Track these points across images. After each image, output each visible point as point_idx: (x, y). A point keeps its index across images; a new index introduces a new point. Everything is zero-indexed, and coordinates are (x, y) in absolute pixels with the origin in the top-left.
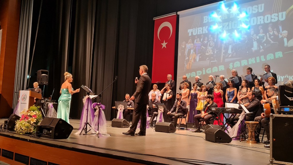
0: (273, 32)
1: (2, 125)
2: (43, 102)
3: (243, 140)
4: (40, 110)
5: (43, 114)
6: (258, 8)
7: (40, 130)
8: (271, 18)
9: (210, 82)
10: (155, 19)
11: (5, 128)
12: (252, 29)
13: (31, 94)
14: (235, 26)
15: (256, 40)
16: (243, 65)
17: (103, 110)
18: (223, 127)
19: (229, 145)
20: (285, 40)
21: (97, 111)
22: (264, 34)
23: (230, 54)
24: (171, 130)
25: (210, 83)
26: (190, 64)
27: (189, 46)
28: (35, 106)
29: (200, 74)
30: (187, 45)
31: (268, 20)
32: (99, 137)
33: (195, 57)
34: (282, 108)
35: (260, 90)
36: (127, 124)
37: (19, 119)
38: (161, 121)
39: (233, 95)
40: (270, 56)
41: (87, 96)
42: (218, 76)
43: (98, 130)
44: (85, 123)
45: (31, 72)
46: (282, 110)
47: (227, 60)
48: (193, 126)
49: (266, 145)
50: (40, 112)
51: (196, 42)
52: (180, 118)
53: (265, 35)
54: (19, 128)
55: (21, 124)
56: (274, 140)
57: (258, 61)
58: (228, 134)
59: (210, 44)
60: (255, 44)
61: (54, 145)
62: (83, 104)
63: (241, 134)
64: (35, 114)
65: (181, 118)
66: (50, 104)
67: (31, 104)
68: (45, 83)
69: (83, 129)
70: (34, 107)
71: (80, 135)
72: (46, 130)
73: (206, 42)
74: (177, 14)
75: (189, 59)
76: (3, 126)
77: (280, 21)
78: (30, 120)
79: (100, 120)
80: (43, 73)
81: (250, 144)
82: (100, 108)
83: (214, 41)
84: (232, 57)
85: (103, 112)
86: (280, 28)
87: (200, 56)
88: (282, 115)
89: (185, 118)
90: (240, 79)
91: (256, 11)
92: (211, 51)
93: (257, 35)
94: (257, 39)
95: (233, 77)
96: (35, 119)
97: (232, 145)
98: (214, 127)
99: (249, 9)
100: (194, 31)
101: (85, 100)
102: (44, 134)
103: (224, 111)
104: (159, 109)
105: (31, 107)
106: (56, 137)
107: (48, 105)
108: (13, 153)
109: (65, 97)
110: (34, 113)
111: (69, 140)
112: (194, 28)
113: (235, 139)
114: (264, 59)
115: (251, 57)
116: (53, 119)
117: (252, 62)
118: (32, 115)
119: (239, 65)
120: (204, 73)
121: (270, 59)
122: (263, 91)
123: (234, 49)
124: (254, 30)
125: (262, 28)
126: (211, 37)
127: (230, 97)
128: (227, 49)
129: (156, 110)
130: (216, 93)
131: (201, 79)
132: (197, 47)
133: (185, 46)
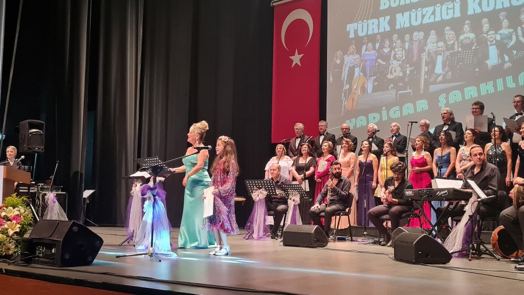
5: (34, 214)
7: (30, 248)
10: (274, 4)
12: (485, 20)
14: (447, 14)
15: (494, 42)
16: (467, 97)
22: (512, 30)
23: (439, 75)
24: (318, 241)
26: (353, 99)
27: (350, 60)
29: (377, 120)
30: (346, 57)
33: (364, 84)
35: (504, 149)
38: (296, 224)
39: (448, 162)
42: (416, 122)
47: (433, 88)
48: (365, 233)
49: (519, 264)
50: (28, 210)
51: (366, 51)
53: (513, 32)
57: (500, 87)
59: (395, 55)
60: (493, 51)
61: (63, 278)
64: (18, 213)
65: (339, 214)
67: (7, 192)
70: (14, 198)
72: (43, 248)
75: (350, 89)
78: (6, 226)
83: (403, 48)
84: (444, 81)
87: (375, 81)
89: (347, 214)
93: (496, 33)
94: (496, 41)
95: (445, 124)
96: (19, 226)
97: (453, 268)
98: (412, 232)
100: (360, 26)
102: (39, 257)
103: (433, 195)
104: (290, 196)
105: (9, 199)
106: (65, 264)
110: (15, 212)
111: (94, 266)
112: (360, 20)
113: (457, 257)
114: (513, 82)
115: (486, 81)
116: (57, 224)
117: (487, 91)
118: (11, 215)
119: (459, 99)
120: (385, 118)
122: (509, 153)
123: (447, 63)
124: (490, 22)
125: (507, 17)
126: (397, 40)
127: (442, 167)
128: (432, 63)
129: (284, 201)
130: (415, 158)
131: (379, 131)
132: (368, 63)
133: (342, 61)
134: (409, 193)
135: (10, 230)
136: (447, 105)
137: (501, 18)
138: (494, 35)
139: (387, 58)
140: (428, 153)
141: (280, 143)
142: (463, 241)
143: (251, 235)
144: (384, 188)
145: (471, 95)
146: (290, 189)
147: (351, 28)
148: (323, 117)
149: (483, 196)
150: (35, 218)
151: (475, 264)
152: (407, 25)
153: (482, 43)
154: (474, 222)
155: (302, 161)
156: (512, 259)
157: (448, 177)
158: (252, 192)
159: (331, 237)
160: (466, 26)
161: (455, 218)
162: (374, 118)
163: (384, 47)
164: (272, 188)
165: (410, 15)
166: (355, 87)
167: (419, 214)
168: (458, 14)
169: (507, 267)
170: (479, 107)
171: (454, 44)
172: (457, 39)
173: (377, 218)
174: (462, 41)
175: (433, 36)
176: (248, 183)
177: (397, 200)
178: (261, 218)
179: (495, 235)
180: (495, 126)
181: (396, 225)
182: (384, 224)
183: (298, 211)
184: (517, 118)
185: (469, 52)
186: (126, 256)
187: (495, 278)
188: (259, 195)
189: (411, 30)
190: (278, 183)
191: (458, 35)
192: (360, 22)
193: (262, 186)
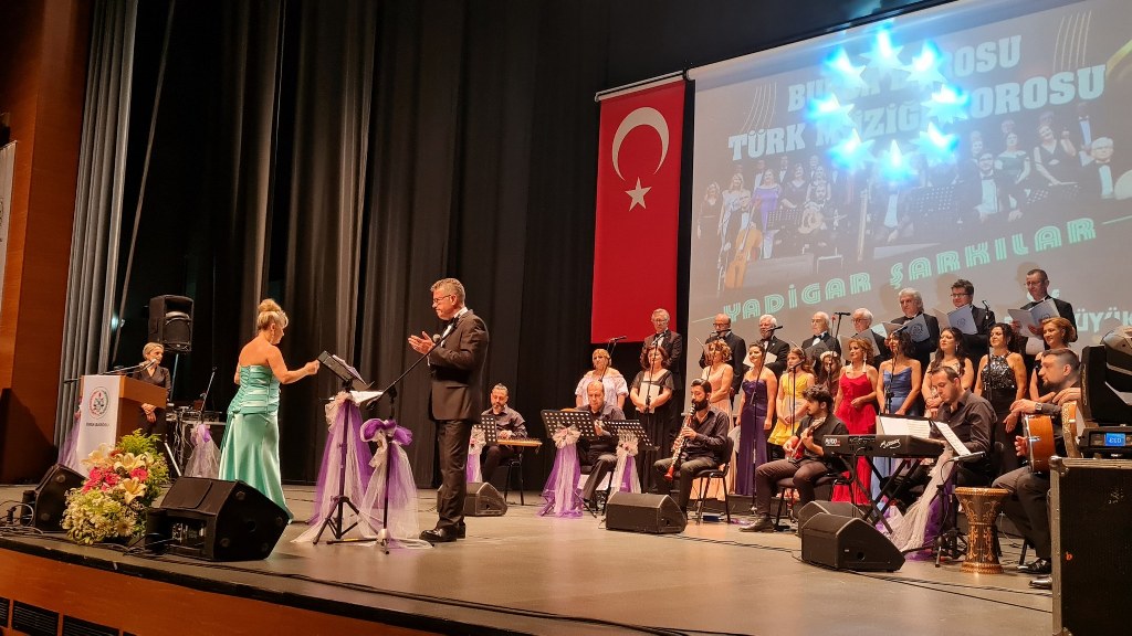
0: (1059, 146)
1: (14, 509)
2: (171, 417)
3: (947, 562)
4: (160, 448)
5: (171, 467)
6: (997, 52)
7: (161, 526)
8: (1050, 92)
9: (815, 337)
10: (601, 98)
11: (24, 522)
12: (975, 134)
13: (127, 388)
14: (908, 122)
15: (991, 173)
16: (941, 270)
17: (403, 447)
18: (869, 511)
19: (892, 579)
20: (1105, 173)
21: (382, 450)
22: (1024, 153)
23: (891, 230)
24: (668, 523)
25: (817, 341)
26: (737, 270)
27: (733, 198)
28: (142, 433)
29: (779, 307)
30: (725, 194)
31: (1035, 99)
32: (387, 553)
33: (757, 242)
34: (1098, 436)
35: (1011, 365)
36: (499, 504)
37: (79, 485)
38: (629, 491)
39: (907, 386)
40: (1047, 236)
41: (342, 396)
43: (385, 527)
44: (336, 499)
45: (126, 304)
46: (1097, 443)
47: (879, 253)
48: (753, 508)
49: (1039, 578)
50: (161, 458)
51: (762, 184)
52: (702, 476)
53: (1026, 156)
54: (79, 519)
55: (89, 502)
56: (1069, 557)
57: (1001, 254)
58: (888, 536)
59: (813, 192)
60: (989, 190)
61: (216, 582)
62: (324, 423)
63: (940, 539)
64: (143, 463)
65: (707, 475)
66: (201, 428)
67: (124, 428)
68: (182, 345)
69: (328, 521)
70: (137, 438)
71: (315, 543)
72: (184, 528)
73: (798, 184)
74: (685, 78)
75: (732, 251)
76: (17, 514)
77: (1082, 100)
78: (121, 486)
79: (394, 486)
80: (171, 306)
81: (976, 577)
82: (394, 442)
83: (828, 180)
84: (898, 241)
85: (403, 455)
86: (1085, 126)
87: (776, 237)
88: (1097, 463)
89: (722, 475)
90: (933, 323)
91: (991, 66)
92: (819, 217)
93: (995, 157)
94: (996, 171)
95: (906, 318)
96: (144, 486)
97: (907, 579)
98: (835, 512)
99: (965, 56)
100: (752, 140)
101: (333, 409)
102: (177, 543)
103: (873, 446)
104: (621, 442)
105: (127, 438)
106: (222, 555)
107: (192, 431)
108: (56, 615)
109: (257, 397)
110: (138, 462)
111: (273, 562)
112: (752, 129)
114: (1024, 246)
115: (975, 242)
116: (210, 485)
117: (978, 260)
118: (129, 467)
119: (927, 272)
120: (793, 304)
121: (1049, 246)
122: (1020, 372)
123: (907, 209)
125: (1015, 130)
126: (818, 165)
127: (893, 396)
128: (879, 209)
130: (849, 376)
131: (780, 327)
132: (765, 205)
133: (720, 200)
135: (127, 493)
138: (991, 162)
139: (798, 198)
142: (926, 527)
145: (949, 268)
146: (622, 430)
147: (736, 142)
153: (970, 174)
155: (649, 378)
158: (554, 432)
162: (774, 303)
163: (794, 178)
166: (741, 247)
167: (849, 478)
170: (966, 290)
171: (918, 175)
172: (925, 166)
174: (934, 169)
176: (547, 415)
183: (634, 467)
188: (566, 438)
192: (752, 132)
193: (571, 421)
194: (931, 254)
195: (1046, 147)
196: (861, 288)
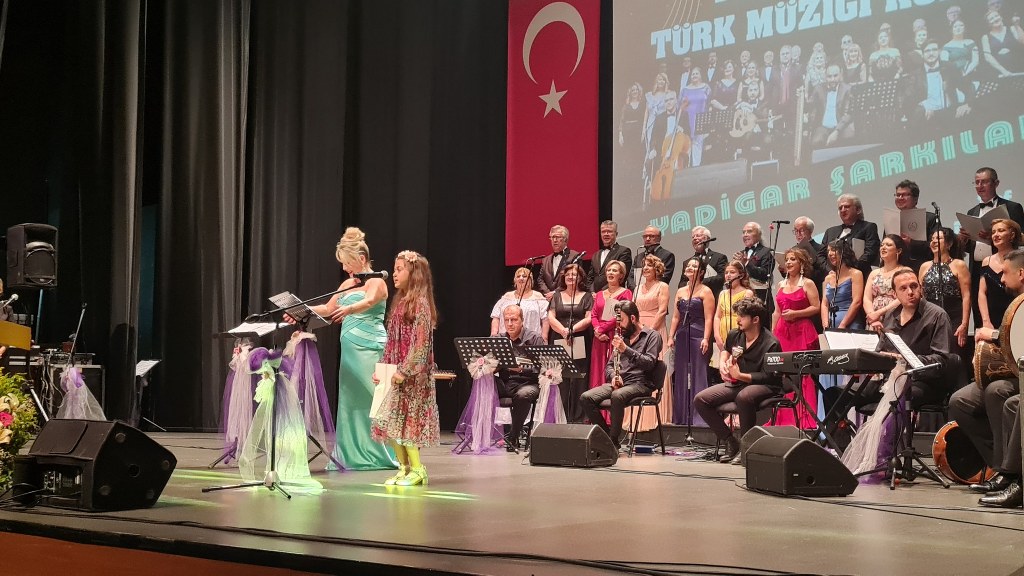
0: (1008, 31)
7: (31, 475)
12: (919, 22)
14: (846, 11)
15: (937, 65)
16: (886, 172)
21: (268, 383)
22: (972, 42)
23: (830, 131)
24: (598, 455)
26: (664, 179)
27: (657, 101)
29: (711, 218)
30: (649, 96)
33: (685, 148)
35: (955, 271)
38: (554, 422)
40: (998, 132)
42: (787, 222)
43: (273, 470)
47: (818, 156)
48: (689, 438)
50: (26, 403)
51: (688, 84)
57: (949, 153)
59: (745, 90)
60: (935, 83)
61: (97, 533)
64: (6, 406)
65: (638, 403)
72: (57, 476)
73: (728, 82)
75: (659, 158)
83: (761, 77)
87: (706, 142)
89: (655, 402)
92: (752, 119)
93: (940, 47)
94: (941, 62)
96: (8, 432)
98: (781, 436)
100: (677, 35)
102: (51, 493)
103: (820, 363)
104: (543, 369)
106: (101, 505)
112: (676, 23)
113: (868, 482)
114: (974, 144)
115: (921, 140)
116: (84, 427)
117: (924, 160)
119: (870, 176)
120: (726, 215)
121: (1000, 143)
122: (964, 280)
123: (847, 107)
124: (929, 27)
125: (961, 17)
126: (749, 62)
127: (837, 310)
128: (816, 107)
129: (532, 378)
130: (786, 292)
131: (714, 239)
132: (692, 108)
133: (643, 103)
134: (773, 359)
136: (846, 188)
137: (951, 18)
138: (936, 52)
139: (728, 97)
140: (810, 281)
141: (523, 266)
142: (878, 452)
143: (467, 444)
144: (725, 352)
145: (893, 170)
146: (543, 355)
147: (659, 38)
148: (606, 213)
149: (917, 363)
150: (40, 416)
151: (902, 495)
152: (768, 33)
153: (914, 67)
154: (899, 416)
155: (566, 300)
156: (973, 486)
157: (848, 329)
158: (469, 361)
159: (624, 446)
160: (883, 34)
161: (864, 408)
162: (706, 214)
163: (724, 77)
164: (506, 353)
165: (774, 13)
166: (668, 154)
167: (794, 399)
168: (866, 11)
169: (963, 500)
170: (909, 193)
171: (858, 69)
172: (866, 59)
173: (712, 409)
174: (875, 63)
175: (818, 55)
176: (461, 343)
177: (749, 376)
178: (487, 412)
179: (941, 440)
180: (939, 227)
181: (749, 422)
182: (727, 420)
183: (558, 397)
184: (983, 213)
185: (888, 85)
186: (221, 489)
187: (940, 522)
188: (482, 367)
189: (776, 42)
190: (518, 343)
191: (866, 53)
192: (677, 27)
193: (488, 349)
194: (873, 155)
195: (995, 34)
196: (799, 195)
